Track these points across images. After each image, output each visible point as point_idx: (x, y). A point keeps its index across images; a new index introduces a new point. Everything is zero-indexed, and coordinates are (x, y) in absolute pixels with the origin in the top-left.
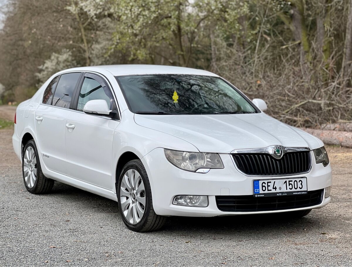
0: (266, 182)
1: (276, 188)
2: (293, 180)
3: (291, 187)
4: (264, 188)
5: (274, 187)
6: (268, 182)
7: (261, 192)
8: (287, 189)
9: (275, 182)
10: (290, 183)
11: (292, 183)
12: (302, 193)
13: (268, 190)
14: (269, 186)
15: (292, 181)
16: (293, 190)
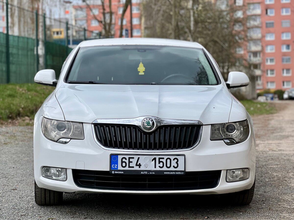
0: (127, 157)
1: (140, 165)
2: (166, 157)
3: (161, 165)
4: (124, 164)
5: (138, 164)
6: (129, 158)
7: (120, 168)
8: (155, 167)
9: (139, 158)
10: (161, 160)
11: (164, 161)
12: (177, 173)
13: (129, 167)
14: (132, 162)
15: (163, 158)
16: (165, 168)
